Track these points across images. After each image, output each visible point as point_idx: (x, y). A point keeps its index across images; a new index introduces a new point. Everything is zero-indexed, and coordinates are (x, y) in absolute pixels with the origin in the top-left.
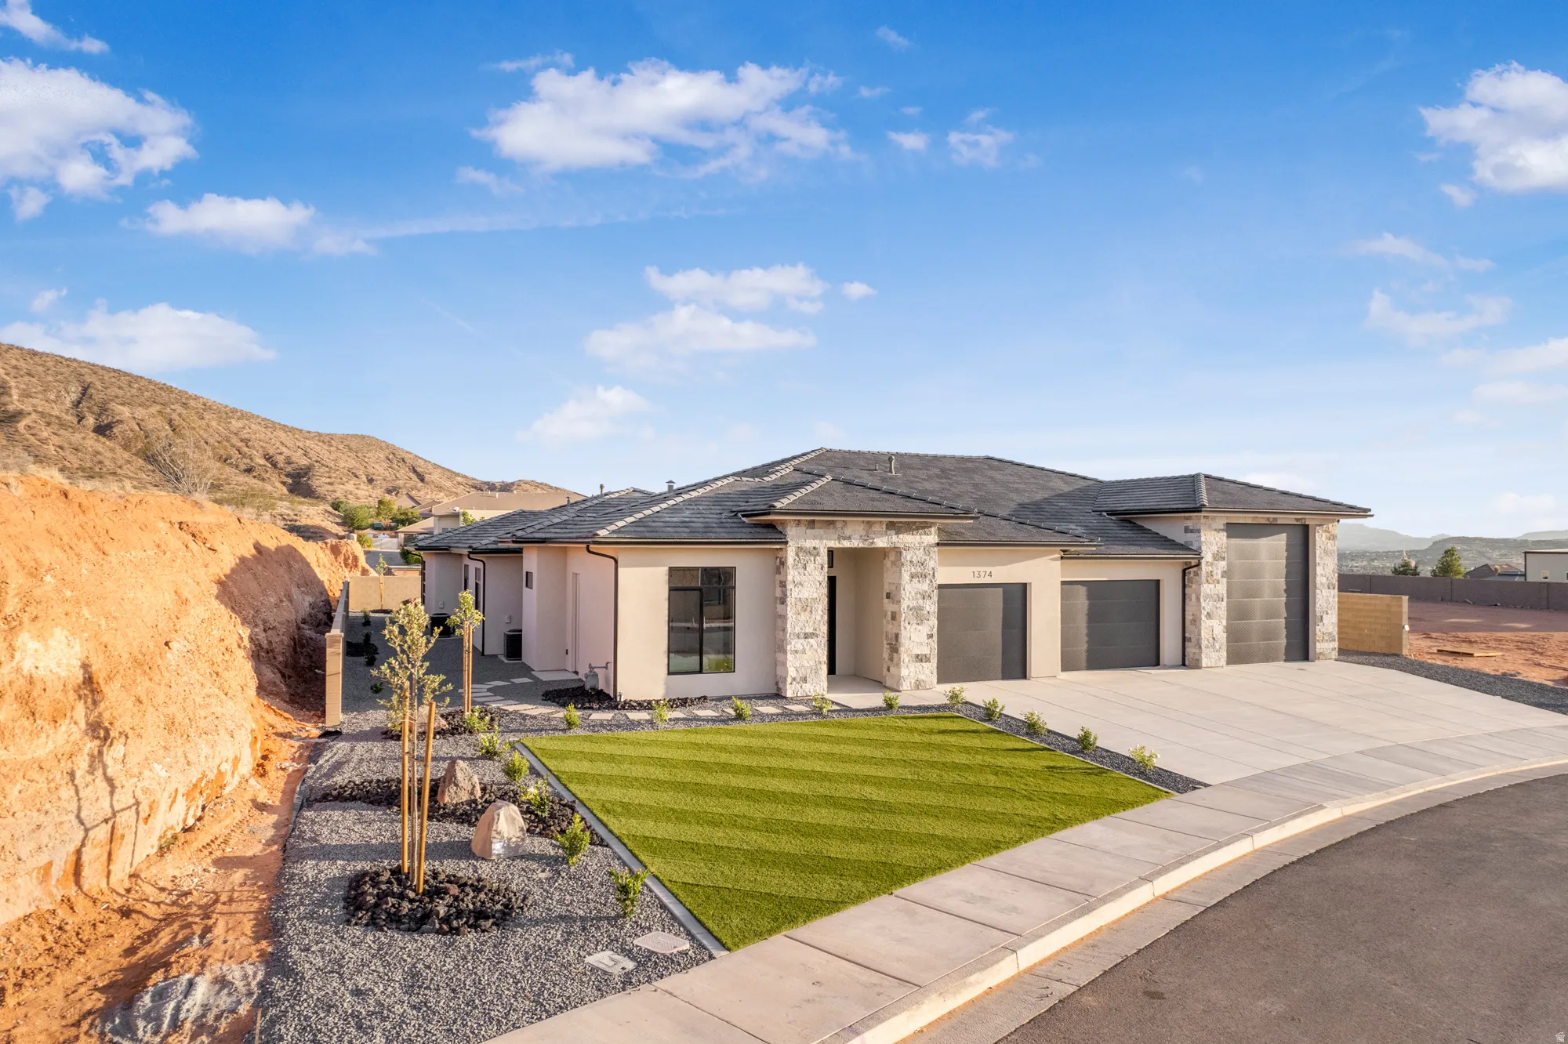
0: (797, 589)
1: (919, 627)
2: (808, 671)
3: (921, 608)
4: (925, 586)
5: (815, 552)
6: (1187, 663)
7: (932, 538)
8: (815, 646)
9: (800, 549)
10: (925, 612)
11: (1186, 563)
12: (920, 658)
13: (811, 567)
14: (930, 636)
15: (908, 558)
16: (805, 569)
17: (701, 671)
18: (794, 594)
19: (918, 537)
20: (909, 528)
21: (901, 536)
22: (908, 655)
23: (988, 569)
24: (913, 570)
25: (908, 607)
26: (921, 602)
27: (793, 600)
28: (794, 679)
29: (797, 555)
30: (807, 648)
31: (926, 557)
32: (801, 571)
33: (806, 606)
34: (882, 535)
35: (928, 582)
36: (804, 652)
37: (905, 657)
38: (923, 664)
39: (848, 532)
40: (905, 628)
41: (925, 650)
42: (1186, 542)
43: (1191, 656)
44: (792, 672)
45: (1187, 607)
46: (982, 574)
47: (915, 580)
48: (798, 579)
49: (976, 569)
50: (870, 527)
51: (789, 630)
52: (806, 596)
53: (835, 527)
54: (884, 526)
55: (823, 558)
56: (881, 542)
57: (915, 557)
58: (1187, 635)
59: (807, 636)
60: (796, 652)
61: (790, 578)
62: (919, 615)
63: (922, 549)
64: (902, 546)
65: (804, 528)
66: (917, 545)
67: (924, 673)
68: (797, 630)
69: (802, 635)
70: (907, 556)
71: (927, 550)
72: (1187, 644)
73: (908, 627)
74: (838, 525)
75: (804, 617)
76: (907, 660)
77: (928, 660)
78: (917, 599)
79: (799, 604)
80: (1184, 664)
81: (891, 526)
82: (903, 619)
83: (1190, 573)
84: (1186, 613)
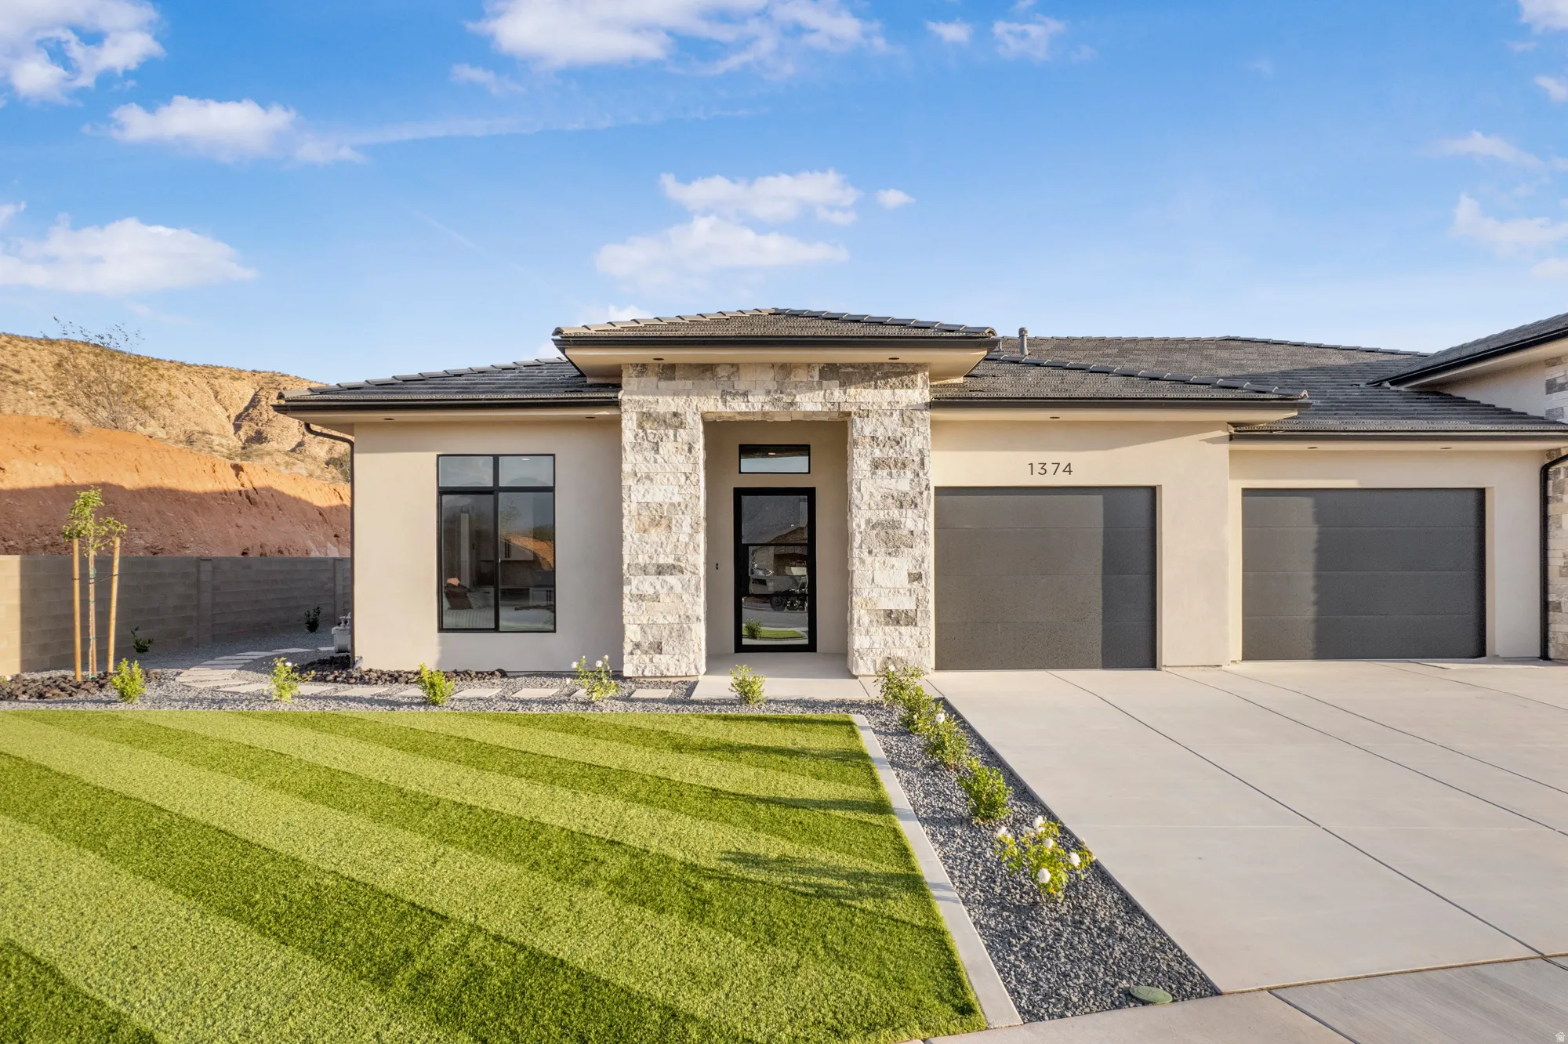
0: (640, 486)
1: (893, 560)
2: (665, 633)
3: (895, 525)
4: (903, 484)
5: (676, 421)
6: (1552, 653)
7: (919, 393)
8: (678, 588)
9: (645, 417)
10: (905, 532)
11: (1549, 452)
12: (893, 618)
13: (667, 447)
14: (916, 577)
15: (867, 431)
16: (657, 451)
17: (496, 629)
18: (635, 496)
19: (887, 392)
20: (868, 374)
21: (852, 391)
22: (869, 612)
23: (1064, 457)
24: (877, 453)
25: (868, 521)
26: (895, 513)
27: (634, 506)
28: (637, 646)
29: (641, 426)
30: (663, 592)
31: (905, 430)
32: (650, 455)
33: (660, 518)
34: (811, 389)
35: (909, 475)
36: (656, 598)
37: (860, 614)
38: (903, 629)
39: (741, 386)
40: (862, 561)
41: (907, 604)
42: (1549, 412)
43: (1561, 641)
44: (632, 633)
45: (1552, 544)
46: (1050, 468)
47: (883, 473)
48: (642, 469)
49: (1037, 457)
50: (788, 375)
51: (626, 559)
52: (659, 498)
53: (714, 376)
54: (816, 374)
55: (696, 433)
56: (811, 402)
57: (881, 430)
58: (1552, 598)
59: (661, 570)
60: (642, 597)
61: (626, 467)
62: (891, 538)
63: (896, 415)
64: (854, 409)
65: (655, 379)
66: (885, 406)
67: (902, 646)
68: (642, 559)
69: (652, 569)
70: (862, 429)
71: (907, 416)
72: (1553, 615)
73: (869, 559)
74: (722, 372)
75: (655, 535)
76: (866, 620)
77: (911, 621)
78: (886, 507)
79: (645, 513)
80: (1545, 657)
81: (830, 372)
82: (856, 544)
83: (1558, 472)
84: (1551, 554)
